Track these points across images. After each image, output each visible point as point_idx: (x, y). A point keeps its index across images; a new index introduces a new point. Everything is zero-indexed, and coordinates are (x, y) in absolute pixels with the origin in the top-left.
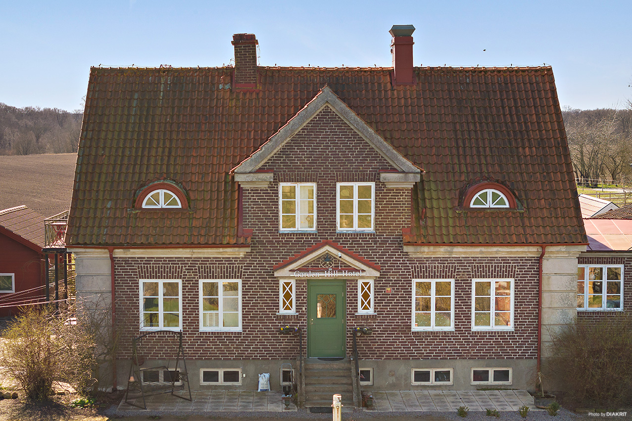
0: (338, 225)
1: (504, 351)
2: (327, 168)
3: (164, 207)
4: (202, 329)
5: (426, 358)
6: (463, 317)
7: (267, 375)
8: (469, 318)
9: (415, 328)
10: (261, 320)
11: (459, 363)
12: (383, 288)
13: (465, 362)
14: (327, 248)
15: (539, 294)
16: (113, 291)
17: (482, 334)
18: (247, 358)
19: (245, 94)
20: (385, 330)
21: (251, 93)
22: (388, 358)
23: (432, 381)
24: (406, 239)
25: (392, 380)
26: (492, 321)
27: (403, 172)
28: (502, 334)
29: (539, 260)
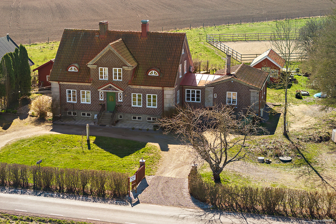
0: (113, 78)
1: (155, 113)
2: (110, 64)
3: (74, 71)
4: (81, 102)
5: (135, 113)
6: (144, 103)
7: (96, 115)
8: (146, 104)
9: (133, 106)
10: (95, 101)
11: (143, 115)
12: (124, 95)
13: (145, 115)
14: (110, 84)
15: (163, 99)
16: (60, 92)
17: (149, 108)
18: (92, 110)
19: (102, 38)
20: (125, 106)
21: (103, 38)
22: (126, 113)
23: (137, 119)
24: (129, 83)
25: (127, 118)
26: (152, 105)
27: (128, 66)
28: (154, 109)
29: (163, 90)
